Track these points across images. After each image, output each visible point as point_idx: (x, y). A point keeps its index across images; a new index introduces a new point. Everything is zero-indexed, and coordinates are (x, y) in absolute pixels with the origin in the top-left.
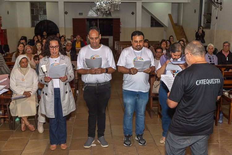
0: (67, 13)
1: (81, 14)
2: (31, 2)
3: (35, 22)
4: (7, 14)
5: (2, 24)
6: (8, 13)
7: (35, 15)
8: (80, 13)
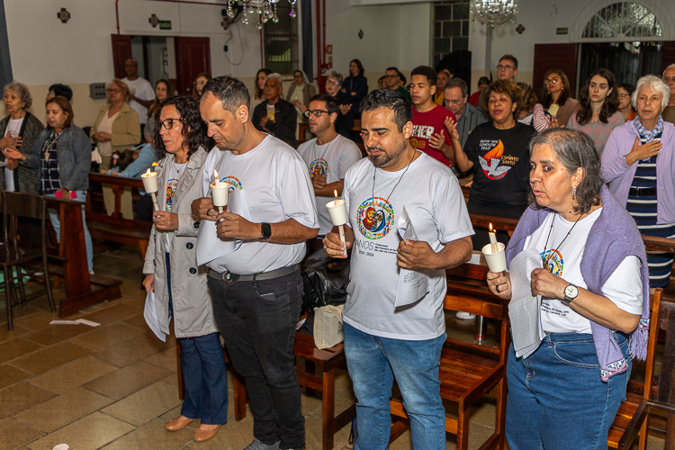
0: (523, 29)
1: (563, 31)
2: (435, 3)
3: (441, 55)
4: (358, 38)
5: (331, 64)
6: (361, 35)
7: (442, 37)
8: (558, 29)
